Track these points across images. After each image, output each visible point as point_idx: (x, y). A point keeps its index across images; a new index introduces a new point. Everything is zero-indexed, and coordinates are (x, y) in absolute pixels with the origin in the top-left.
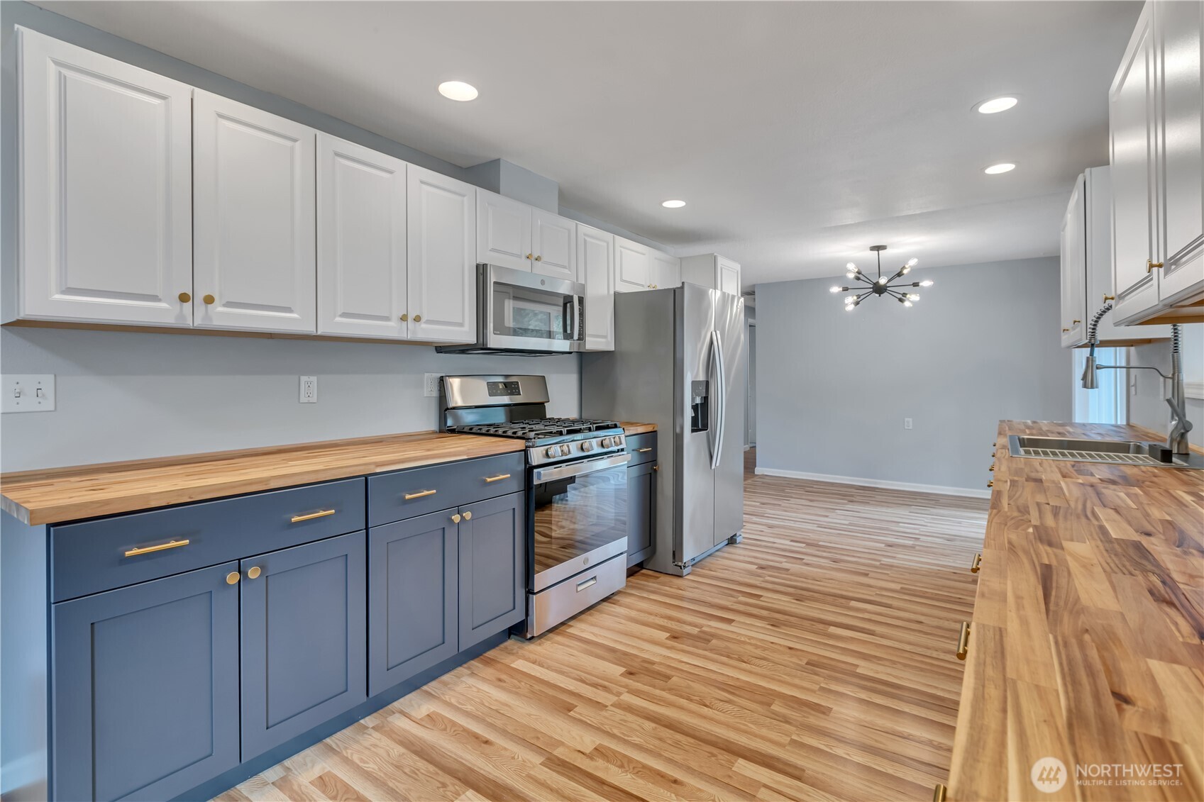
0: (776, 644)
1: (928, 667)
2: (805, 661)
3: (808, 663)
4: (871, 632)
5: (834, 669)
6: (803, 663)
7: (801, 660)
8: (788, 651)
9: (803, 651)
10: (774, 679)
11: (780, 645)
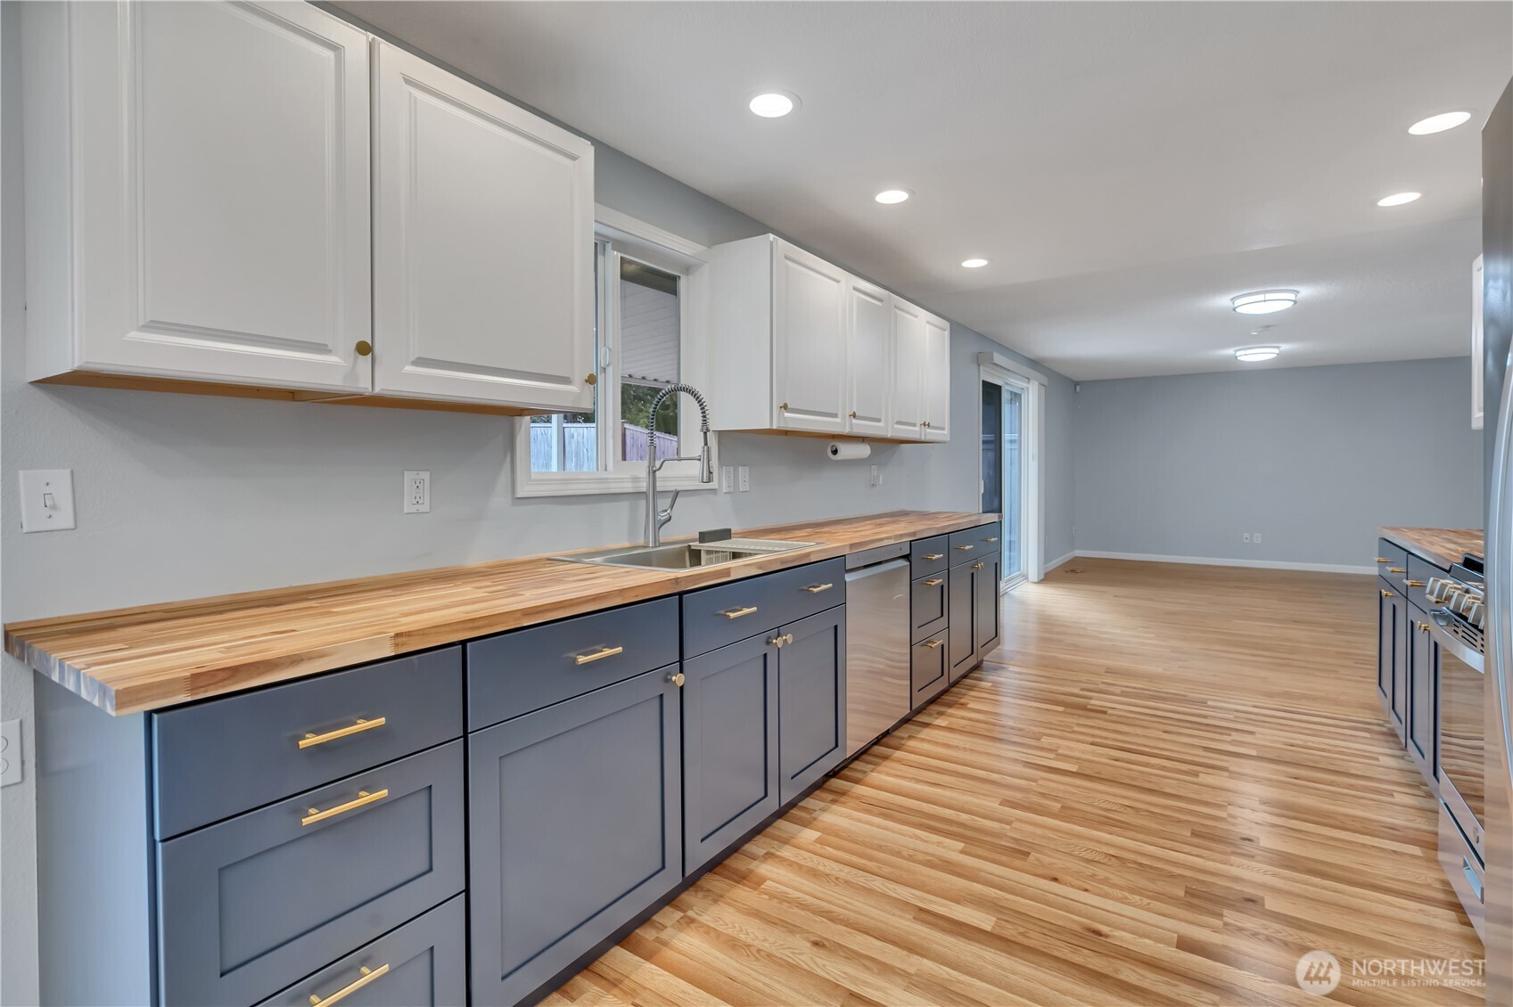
0: (1079, 888)
1: (869, 851)
2: (1031, 858)
3: (1028, 854)
4: (924, 916)
5: (994, 847)
6: (1033, 855)
7: (1037, 859)
8: (1058, 875)
9: (1036, 875)
10: (1067, 833)
11: (1072, 886)
